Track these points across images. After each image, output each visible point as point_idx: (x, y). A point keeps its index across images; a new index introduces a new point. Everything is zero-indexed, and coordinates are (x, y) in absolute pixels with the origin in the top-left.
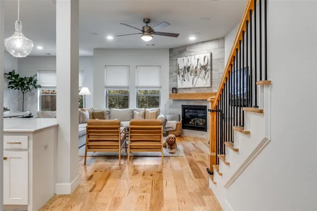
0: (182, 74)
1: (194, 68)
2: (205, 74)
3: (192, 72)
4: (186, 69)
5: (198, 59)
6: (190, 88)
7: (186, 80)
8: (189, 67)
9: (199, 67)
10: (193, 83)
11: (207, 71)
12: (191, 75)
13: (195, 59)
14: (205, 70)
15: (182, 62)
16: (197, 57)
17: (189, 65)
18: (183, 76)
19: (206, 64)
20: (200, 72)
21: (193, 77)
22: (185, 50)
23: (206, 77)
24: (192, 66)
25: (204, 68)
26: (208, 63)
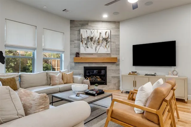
0: (86, 42)
1: (97, 39)
2: (107, 44)
3: (95, 41)
4: (89, 39)
5: (100, 33)
6: (92, 54)
7: (89, 47)
8: (92, 38)
9: (101, 39)
10: (96, 50)
11: (108, 42)
12: (94, 44)
13: (97, 32)
14: (106, 41)
15: (85, 33)
16: (99, 31)
17: (92, 36)
18: (86, 44)
19: (107, 37)
20: (102, 42)
21: (95, 45)
22: (87, 24)
23: (107, 46)
24: (94, 37)
25: (106, 40)
26: (108, 37)
